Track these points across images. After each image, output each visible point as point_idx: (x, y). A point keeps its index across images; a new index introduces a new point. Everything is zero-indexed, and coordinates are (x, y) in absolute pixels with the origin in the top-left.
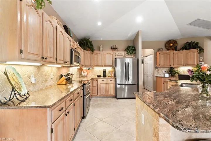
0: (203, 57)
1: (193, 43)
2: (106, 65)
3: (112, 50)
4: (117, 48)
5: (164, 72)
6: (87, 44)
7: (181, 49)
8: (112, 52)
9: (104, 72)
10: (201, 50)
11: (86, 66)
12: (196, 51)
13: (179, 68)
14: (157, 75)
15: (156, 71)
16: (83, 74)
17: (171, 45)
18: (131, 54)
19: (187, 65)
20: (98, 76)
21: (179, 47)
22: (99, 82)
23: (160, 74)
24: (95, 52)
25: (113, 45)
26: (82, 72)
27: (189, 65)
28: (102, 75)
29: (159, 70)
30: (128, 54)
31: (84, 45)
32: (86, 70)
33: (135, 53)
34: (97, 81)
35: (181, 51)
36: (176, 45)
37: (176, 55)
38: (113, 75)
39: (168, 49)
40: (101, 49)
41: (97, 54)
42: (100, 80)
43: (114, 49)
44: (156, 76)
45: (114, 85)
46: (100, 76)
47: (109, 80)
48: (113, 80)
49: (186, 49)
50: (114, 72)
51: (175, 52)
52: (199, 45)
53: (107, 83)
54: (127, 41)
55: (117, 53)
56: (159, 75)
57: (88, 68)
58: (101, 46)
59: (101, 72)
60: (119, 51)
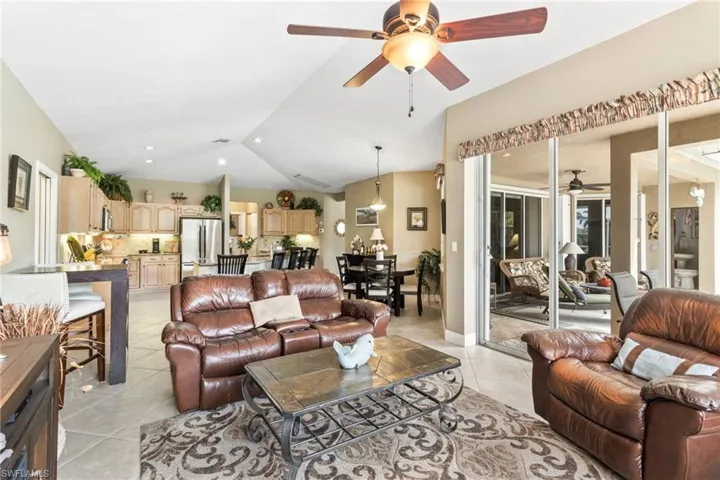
0: (322, 221)
1: (311, 199)
2: (160, 228)
3: (174, 201)
4: (184, 198)
5: (275, 243)
6: (117, 187)
7: (299, 207)
8: (174, 207)
9: (156, 244)
10: (319, 212)
11: (112, 232)
12: (313, 212)
13: (296, 237)
14: (263, 248)
15: (261, 241)
17: (286, 198)
18: (213, 210)
20: (141, 252)
21: (296, 204)
22: (143, 263)
23: (268, 247)
24: (135, 203)
25: (178, 191)
26: (102, 245)
28: (150, 250)
29: (265, 241)
30: (206, 210)
31: (111, 189)
32: (110, 239)
33: (221, 210)
34: (139, 260)
35: (299, 211)
36: (292, 199)
37: (291, 216)
38: (175, 250)
39: (282, 206)
40: (149, 197)
41: (138, 207)
42: (146, 259)
43: (178, 198)
45: (178, 268)
46: (145, 252)
47: (166, 258)
48: (176, 258)
49: (303, 208)
50: (177, 244)
51: (290, 212)
52: (317, 204)
53: (162, 263)
54: (208, 185)
55: (184, 207)
57: (117, 236)
58: (150, 192)
59: (147, 244)
60: (189, 204)
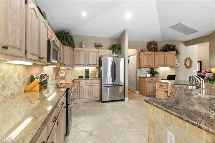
0: (178, 58)
1: (172, 45)
2: (89, 64)
3: (95, 48)
4: (101, 46)
5: (146, 72)
6: (67, 38)
8: (95, 50)
9: (87, 72)
10: (177, 53)
11: (65, 65)
12: (174, 53)
13: (159, 69)
14: (140, 75)
15: (139, 71)
16: (61, 75)
17: (152, 46)
18: (116, 53)
19: (166, 65)
20: (80, 77)
21: (159, 48)
22: (81, 85)
23: (143, 75)
24: (76, 49)
25: (98, 42)
26: (60, 73)
27: (168, 65)
28: (84, 76)
29: (141, 71)
30: (113, 52)
31: (63, 39)
32: (64, 70)
33: (121, 53)
34: (79, 83)
35: (161, 53)
36: (156, 47)
37: (157, 56)
38: (97, 76)
39: (149, 50)
40: (84, 45)
41: (78, 51)
42: (82, 82)
43: (98, 46)
44: (139, 77)
45: (99, 88)
46: (82, 77)
47: (93, 81)
48: (98, 81)
49: (166, 51)
50: (98, 72)
51: (156, 53)
52: (175, 48)
53: (91, 85)
54: (112, 39)
55: (102, 51)
56: (141, 76)
57: (67, 68)
58: (84, 42)
59: (83, 73)
60: (104, 49)
